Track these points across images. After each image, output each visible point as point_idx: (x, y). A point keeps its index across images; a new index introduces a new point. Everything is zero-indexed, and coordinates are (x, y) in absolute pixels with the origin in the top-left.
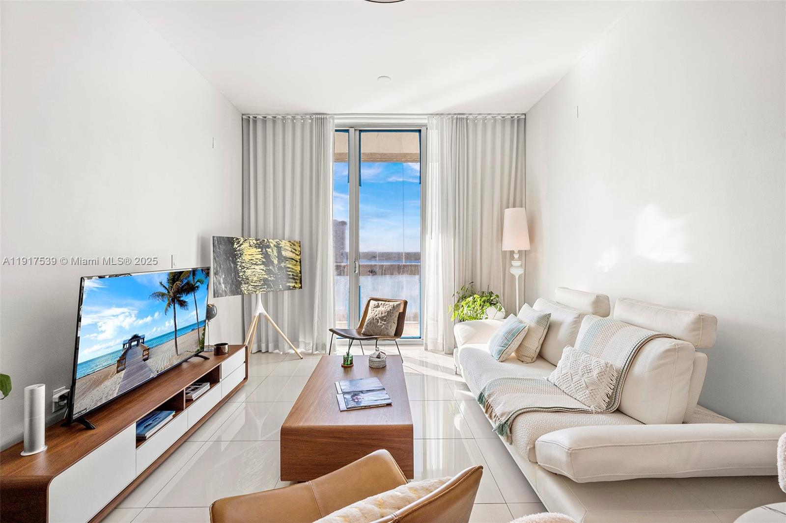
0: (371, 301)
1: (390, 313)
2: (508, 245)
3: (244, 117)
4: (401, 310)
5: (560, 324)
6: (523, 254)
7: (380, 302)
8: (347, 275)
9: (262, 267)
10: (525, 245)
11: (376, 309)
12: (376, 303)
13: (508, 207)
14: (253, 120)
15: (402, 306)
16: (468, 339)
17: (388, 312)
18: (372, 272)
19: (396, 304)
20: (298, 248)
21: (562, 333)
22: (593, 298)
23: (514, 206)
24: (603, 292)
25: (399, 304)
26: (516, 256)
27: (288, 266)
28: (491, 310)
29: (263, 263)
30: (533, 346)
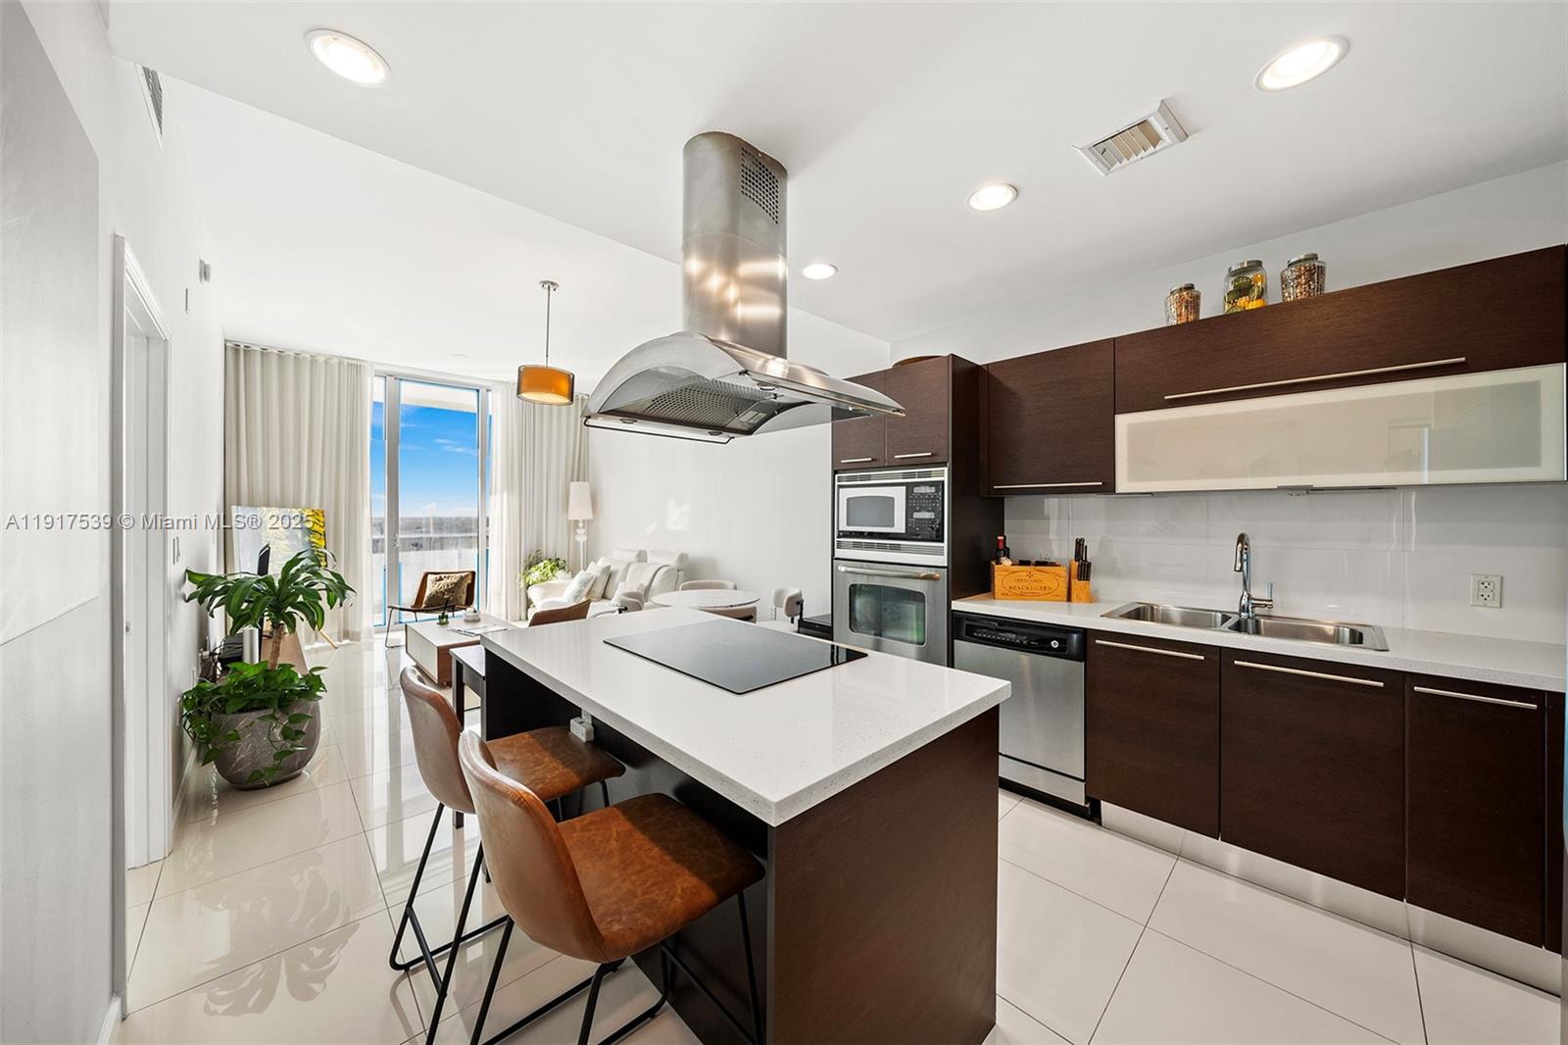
0: (429, 576)
1: (457, 585)
2: (573, 515)
3: (228, 344)
4: (470, 581)
5: (616, 572)
6: (588, 523)
7: (443, 576)
8: (383, 551)
9: (286, 542)
10: (588, 515)
11: (438, 583)
12: (434, 576)
13: (572, 480)
14: (245, 351)
15: (470, 577)
16: (544, 596)
17: (456, 584)
18: (416, 545)
19: (463, 575)
20: (321, 519)
21: (618, 577)
22: (636, 553)
23: (578, 480)
24: (642, 548)
25: (467, 576)
26: (581, 525)
27: (313, 540)
28: (559, 573)
29: (287, 537)
30: (599, 589)
